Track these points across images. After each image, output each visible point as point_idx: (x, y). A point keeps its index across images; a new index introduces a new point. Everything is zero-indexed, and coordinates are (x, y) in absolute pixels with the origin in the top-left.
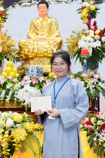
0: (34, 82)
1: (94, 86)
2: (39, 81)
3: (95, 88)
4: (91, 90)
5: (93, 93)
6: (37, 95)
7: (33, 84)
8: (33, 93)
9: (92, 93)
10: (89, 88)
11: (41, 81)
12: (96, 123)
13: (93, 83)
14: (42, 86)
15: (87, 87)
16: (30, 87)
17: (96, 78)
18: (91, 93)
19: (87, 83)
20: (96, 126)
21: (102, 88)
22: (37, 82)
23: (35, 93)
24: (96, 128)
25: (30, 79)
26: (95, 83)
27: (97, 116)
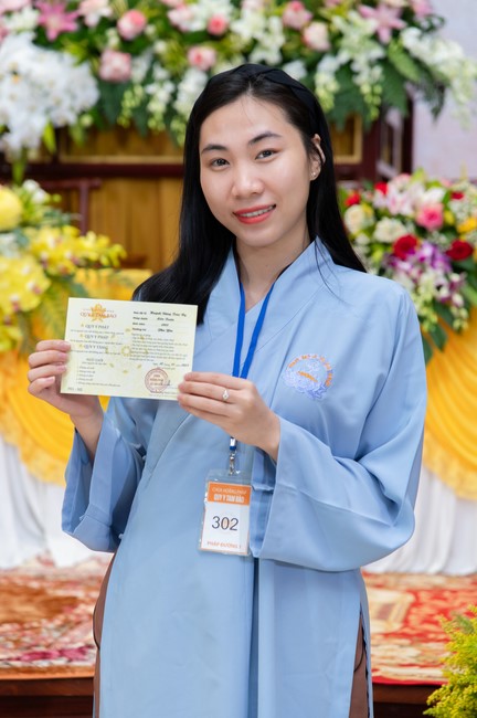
0: (56, 23)
1: (377, 52)
2: (81, 19)
3: (384, 62)
4: (357, 74)
5: (372, 86)
6: (74, 97)
7: (52, 34)
8: (52, 84)
9: (366, 89)
10: (351, 62)
11: (92, 20)
12: (370, 230)
13: (375, 37)
14: (100, 45)
15: (344, 57)
16: (33, 51)
17: (389, 6)
18: (357, 88)
19: (340, 35)
20: (370, 245)
21: (418, 62)
22: (73, 27)
23: (62, 83)
24: (369, 255)
25: (34, 8)
26: (386, 36)
27: (379, 199)
